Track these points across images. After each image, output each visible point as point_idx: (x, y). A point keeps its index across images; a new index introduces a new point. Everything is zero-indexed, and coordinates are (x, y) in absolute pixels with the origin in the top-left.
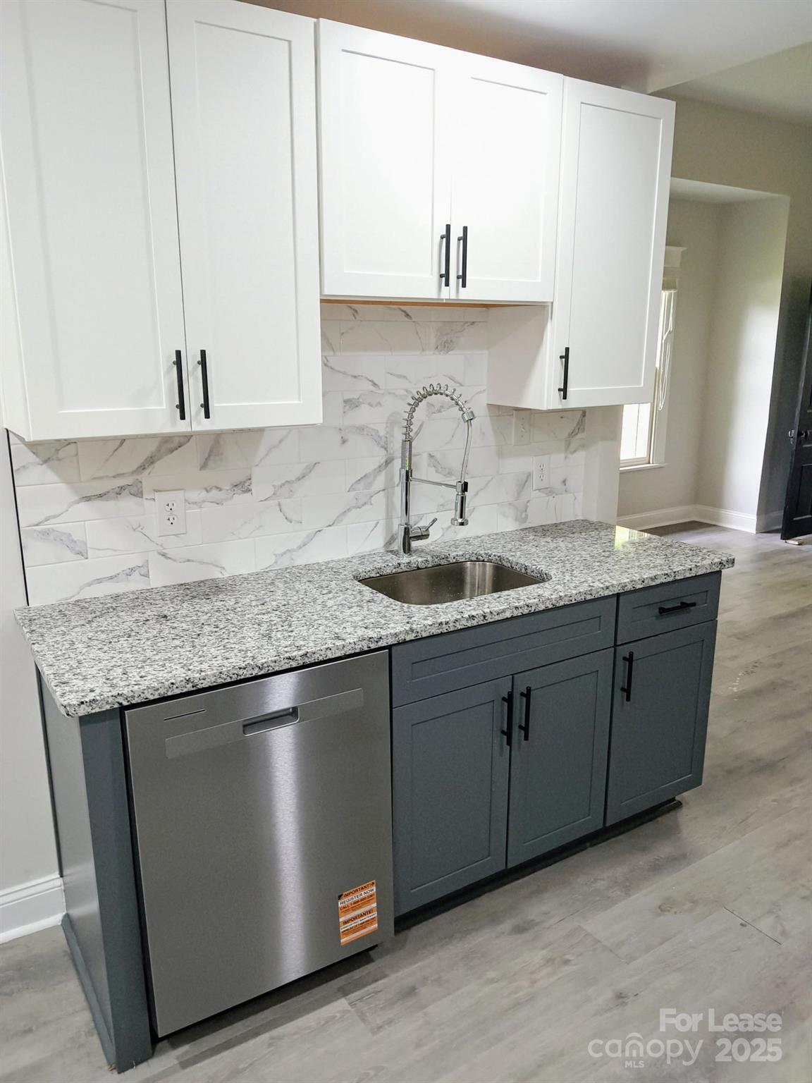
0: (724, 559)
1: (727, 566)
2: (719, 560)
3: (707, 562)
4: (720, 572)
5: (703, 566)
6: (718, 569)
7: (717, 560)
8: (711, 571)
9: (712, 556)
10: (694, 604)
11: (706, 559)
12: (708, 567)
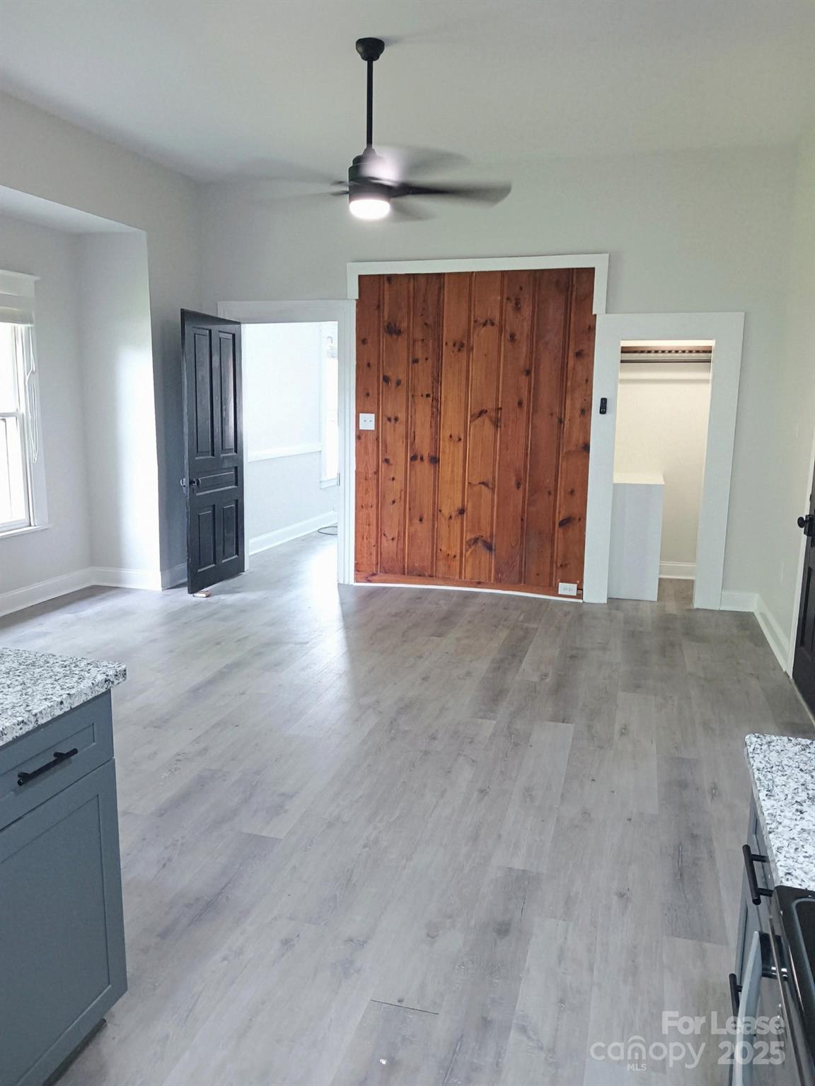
0: (111, 673)
1: (116, 682)
2: (104, 677)
3: (86, 684)
4: (108, 692)
5: (80, 693)
6: (104, 690)
7: (100, 678)
8: (93, 695)
9: (94, 671)
10: (74, 752)
11: (84, 678)
12: (89, 692)
